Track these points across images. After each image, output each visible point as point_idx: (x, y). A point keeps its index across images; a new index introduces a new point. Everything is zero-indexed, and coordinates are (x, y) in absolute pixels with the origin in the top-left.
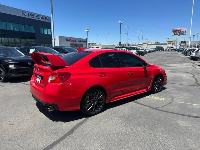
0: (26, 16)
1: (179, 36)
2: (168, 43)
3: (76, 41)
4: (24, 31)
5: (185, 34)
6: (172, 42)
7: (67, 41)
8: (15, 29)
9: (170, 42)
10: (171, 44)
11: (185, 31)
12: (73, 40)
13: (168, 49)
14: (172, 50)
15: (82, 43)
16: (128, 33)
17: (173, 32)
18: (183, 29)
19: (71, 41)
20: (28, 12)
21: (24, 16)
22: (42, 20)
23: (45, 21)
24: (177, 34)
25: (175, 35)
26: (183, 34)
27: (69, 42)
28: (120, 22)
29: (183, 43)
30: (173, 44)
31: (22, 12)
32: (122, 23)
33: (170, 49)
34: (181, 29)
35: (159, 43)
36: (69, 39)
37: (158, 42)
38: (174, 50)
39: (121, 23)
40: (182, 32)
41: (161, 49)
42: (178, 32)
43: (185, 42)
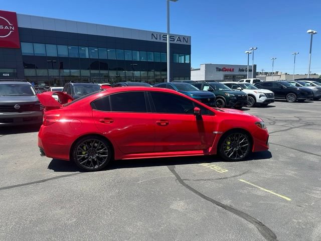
0: (157, 39)
3: (234, 70)
4: (153, 61)
7: (219, 71)
8: (143, 59)
12: (230, 68)
15: (245, 73)
19: (225, 71)
20: (160, 33)
21: (154, 40)
22: (179, 43)
23: (182, 43)
27: (221, 72)
28: (310, 31)
31: (152, 34)
36: (222, 67)
39: (312, 32)
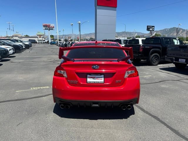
1: (49, 30)
2: (38, 36)
5: (54, 29)
6: (42, 35)
9: (40, 36)
10: (41, 37)
11: (54, 27)
13: (40, 42)
14: (44, 43)
17: (44, 27)
18: (52, 25)
24: (47, 29)
25: (45, 29)
26: (52, 29)
30: (43, 37)
33: (42, 42)
34: (50, 25)
35: (29, 36)
37: (27, 35)
38: (46, 43)
40: (51, 27)
41: (34, 42)
42: (48, 27)
43: (53, 36)
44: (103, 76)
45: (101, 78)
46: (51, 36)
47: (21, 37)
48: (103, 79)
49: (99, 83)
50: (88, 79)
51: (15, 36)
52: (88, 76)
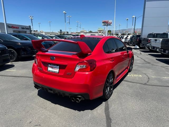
2: (98, 32)
3: (19, 28)
5: (111, 24)
6: (102, 31)
7: (10, 28)
9: (100, 31)
11: (111, 23)
12: (16, 26)
15: (25, 30)
16: (69, 23)
17: (103, 23)
18: (110, 21)
19: (13, 28)
24: (106, 25)
25: (104, 25)
26: (110, 25)
27: (11, 29)
28: (64, 12)
29: (109, 31)
30: (102, 32)
32: (66, 13)
34: (108, 21)
37: (91, 31)
40: (109, 23)
42: (106, 23)
43: (110, 31)
44: (58, 67)
45: (57, 68)
46: (108, 31)
47: (85, 33)
48: (58, 69)
49: (55, 73)
50: (49, 68)
51: (81, 32)
52: (49, 65)
